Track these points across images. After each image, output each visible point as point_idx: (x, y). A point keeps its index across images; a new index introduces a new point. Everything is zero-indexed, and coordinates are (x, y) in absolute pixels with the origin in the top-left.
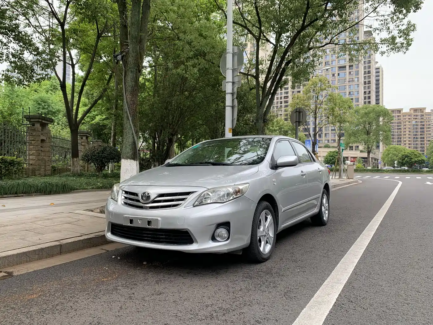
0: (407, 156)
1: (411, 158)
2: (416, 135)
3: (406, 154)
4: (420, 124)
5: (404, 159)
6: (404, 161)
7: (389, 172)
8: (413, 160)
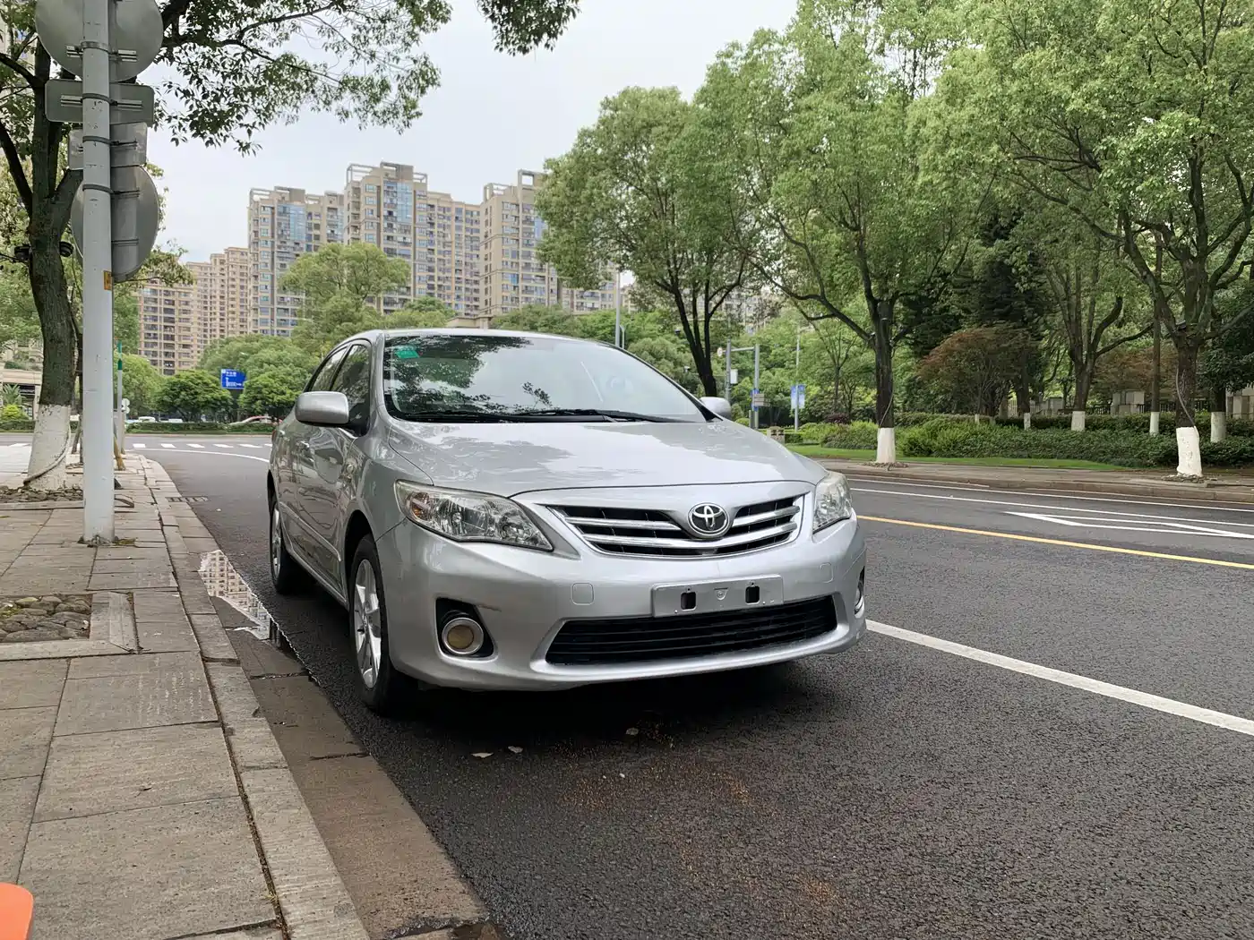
0: (184, 387)
1: (196, 393)
2: (154, 327)
3: (182, 380)
4: (163, 297)
5: (177, 396)
6: (178, 401)
7: (134, 430)
8: (200, 398)
